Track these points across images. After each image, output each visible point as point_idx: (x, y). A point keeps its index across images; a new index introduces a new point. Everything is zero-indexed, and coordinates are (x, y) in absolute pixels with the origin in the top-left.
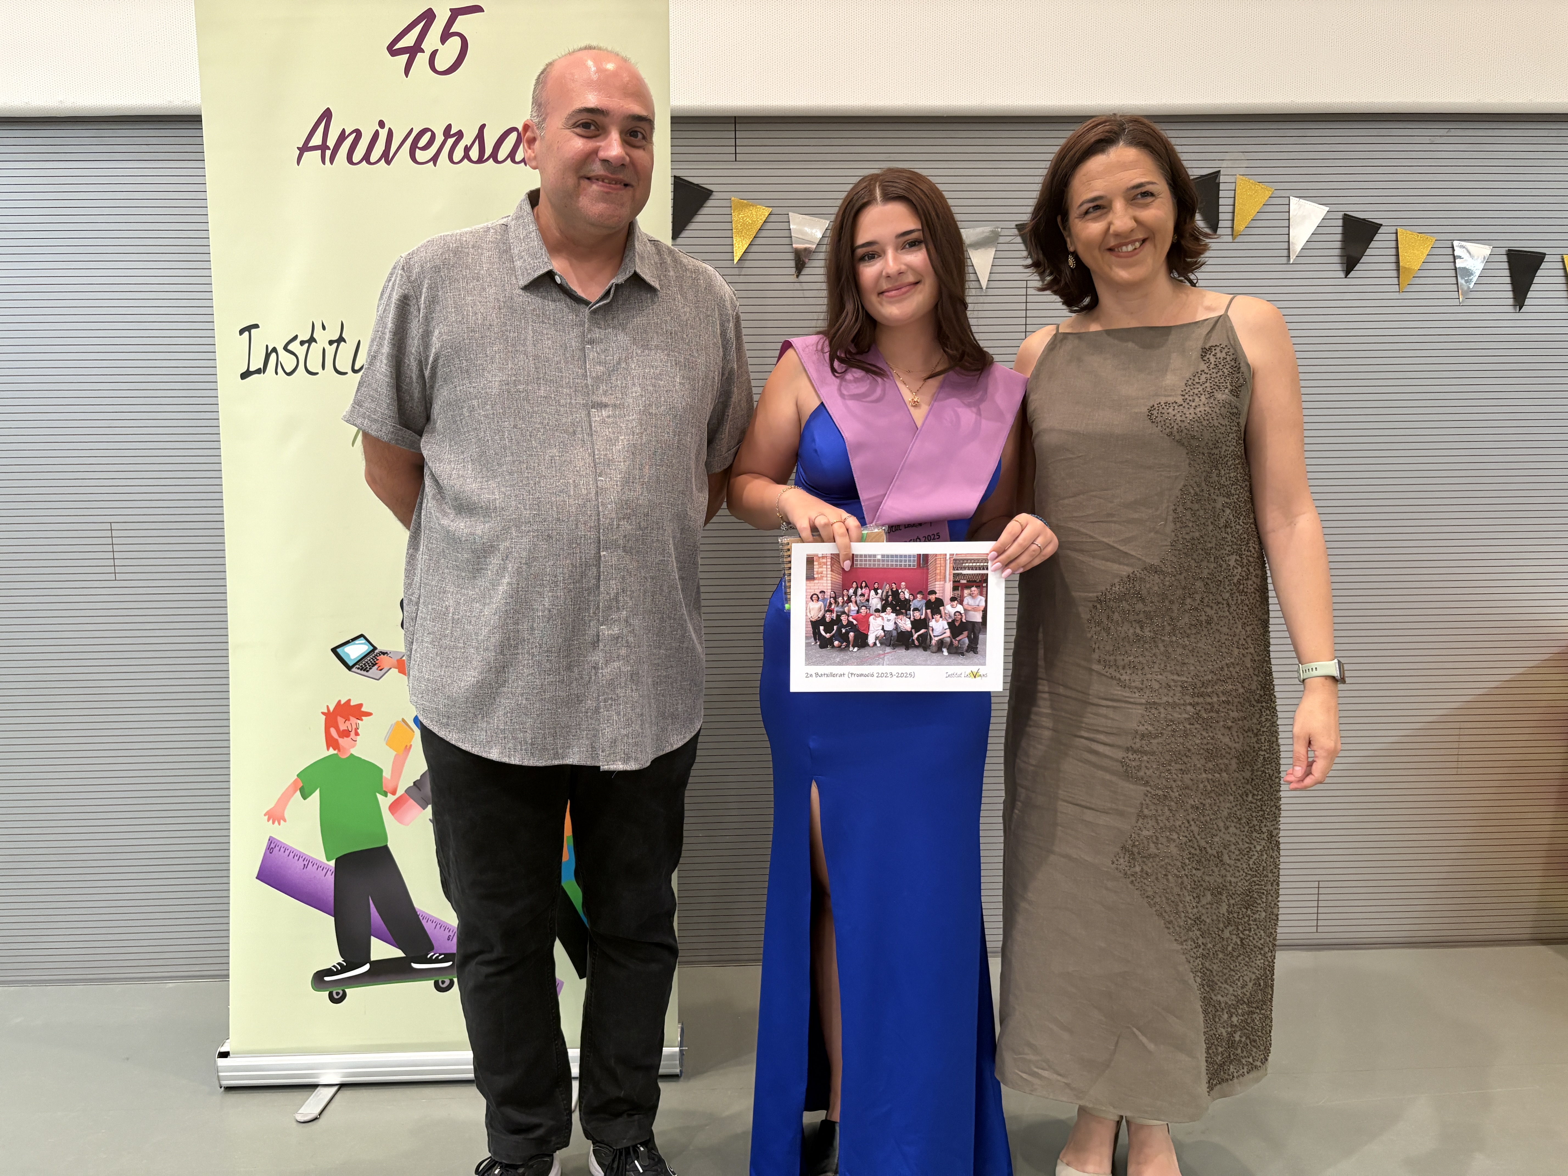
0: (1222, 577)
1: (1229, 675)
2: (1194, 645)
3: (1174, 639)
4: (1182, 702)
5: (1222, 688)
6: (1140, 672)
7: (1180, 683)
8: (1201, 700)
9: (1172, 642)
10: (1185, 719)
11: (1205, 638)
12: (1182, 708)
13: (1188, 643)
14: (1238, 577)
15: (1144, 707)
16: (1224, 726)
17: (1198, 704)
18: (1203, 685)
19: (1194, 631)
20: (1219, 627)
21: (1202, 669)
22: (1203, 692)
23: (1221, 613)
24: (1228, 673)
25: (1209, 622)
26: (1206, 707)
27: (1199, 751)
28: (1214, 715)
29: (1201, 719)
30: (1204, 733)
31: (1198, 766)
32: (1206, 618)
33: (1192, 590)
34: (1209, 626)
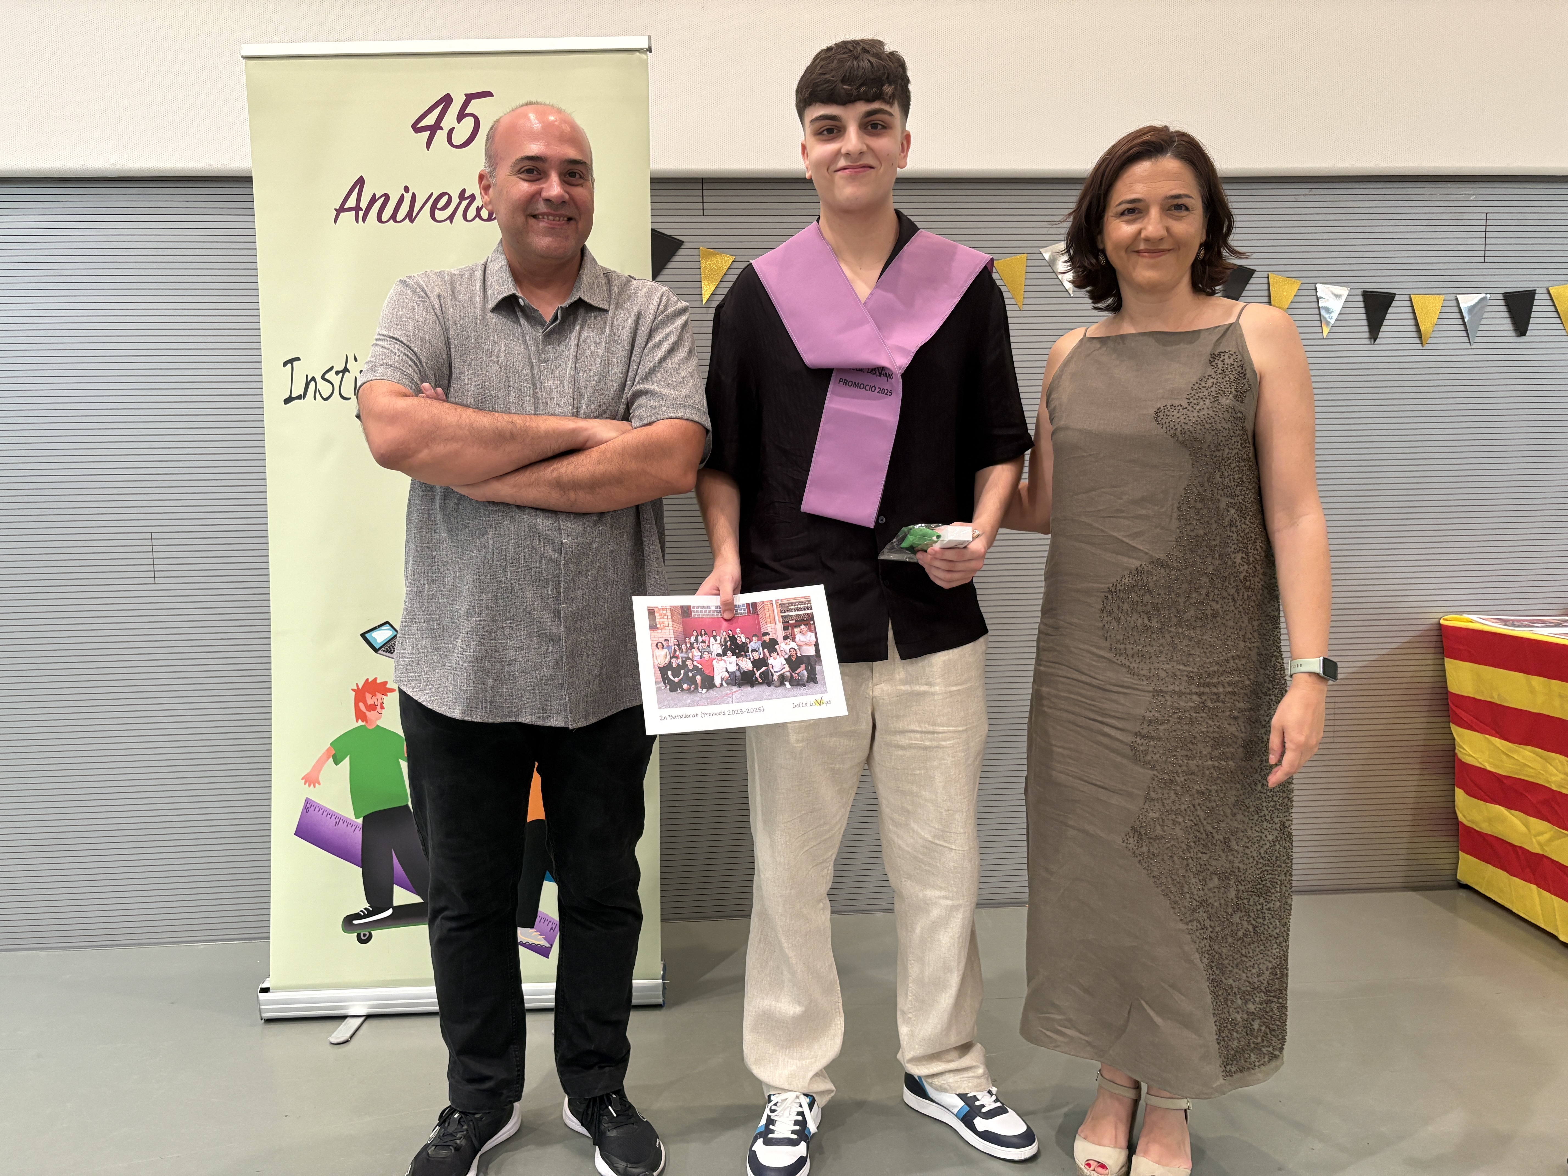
0: (1228, 574)
2: (1200, 637)
3: (1180, 630)
4: (1188, 691)
5: (1227, 679)
6: (1148, 661)
7: (1186, 673)
8: (1207, 690)
9: (1177, 633)
10: (1192, 708)
12: (1188, 697)
13: (1194, 635)
14: (1244, 574)
15: (1151, 694)
16: (1230, 716)
17: (1203, 693)
18: (1209, 676)
19: (1200, 624)
20: (1224, 621)
21: (1208, 660)
22: (1209, 682)
23: (1226, 608)
24: (1234, 665)
25: (1214, 616)
26: (1212, 697)
27: (1205, 738)
28: (1220, 705)
29: (1207, 709)
30: (1210, 722)
31: (1204, 753)
32: (1212, 612)
33: (1197, 585)
34: (1214, 620)
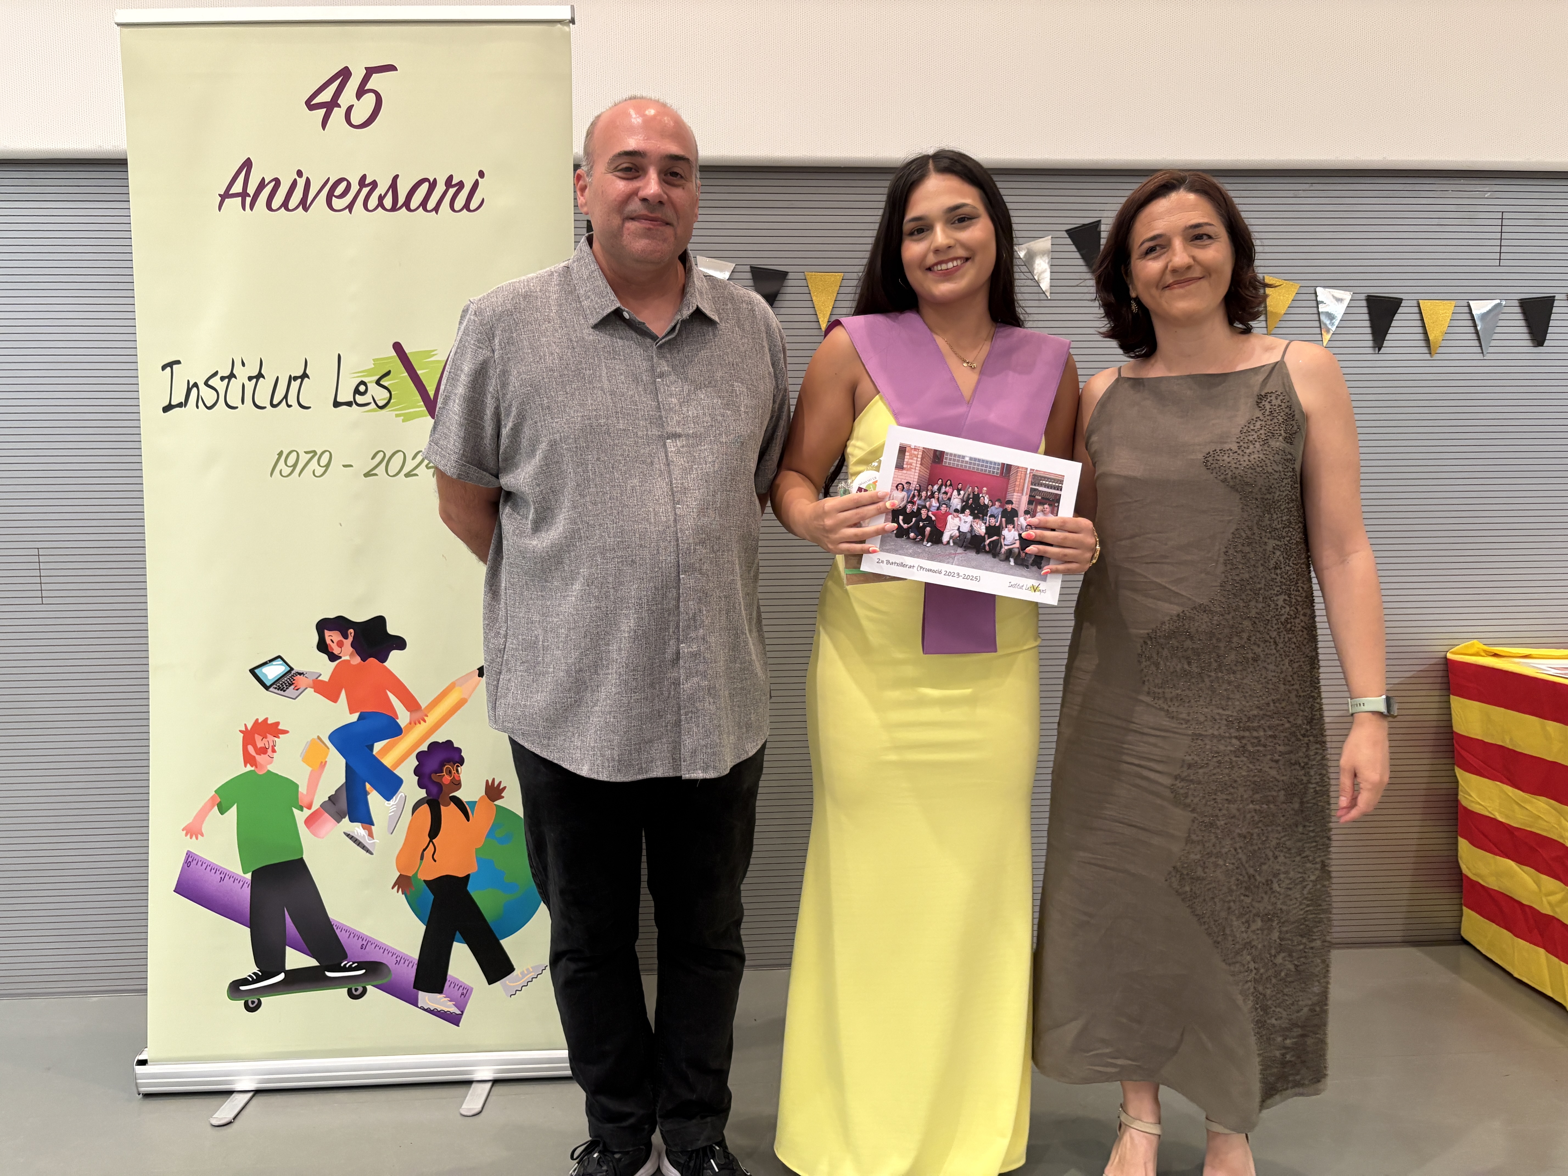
0: (1270, 616)
2: (1240, 681)
4: (1227, 735)
5: (1268, 723)
6: (1186, 705)
7: (1225, 717)
8: (1247, 733)
10: (1231, 751)
12: (1228, 741)
13: (1233, 679)
15: (1190, 738)
16: (1271, 760)
17: (1243, 737)
21: (1248, 704)
22: (1249, 726)
24: (1274, 708)
26: (1253, 741)
27: (1246, 783)
28: (1261, 748)
30: (1251, 766)
32: (1253, 655)
33: (1239, 629)
34: (1256, 664)
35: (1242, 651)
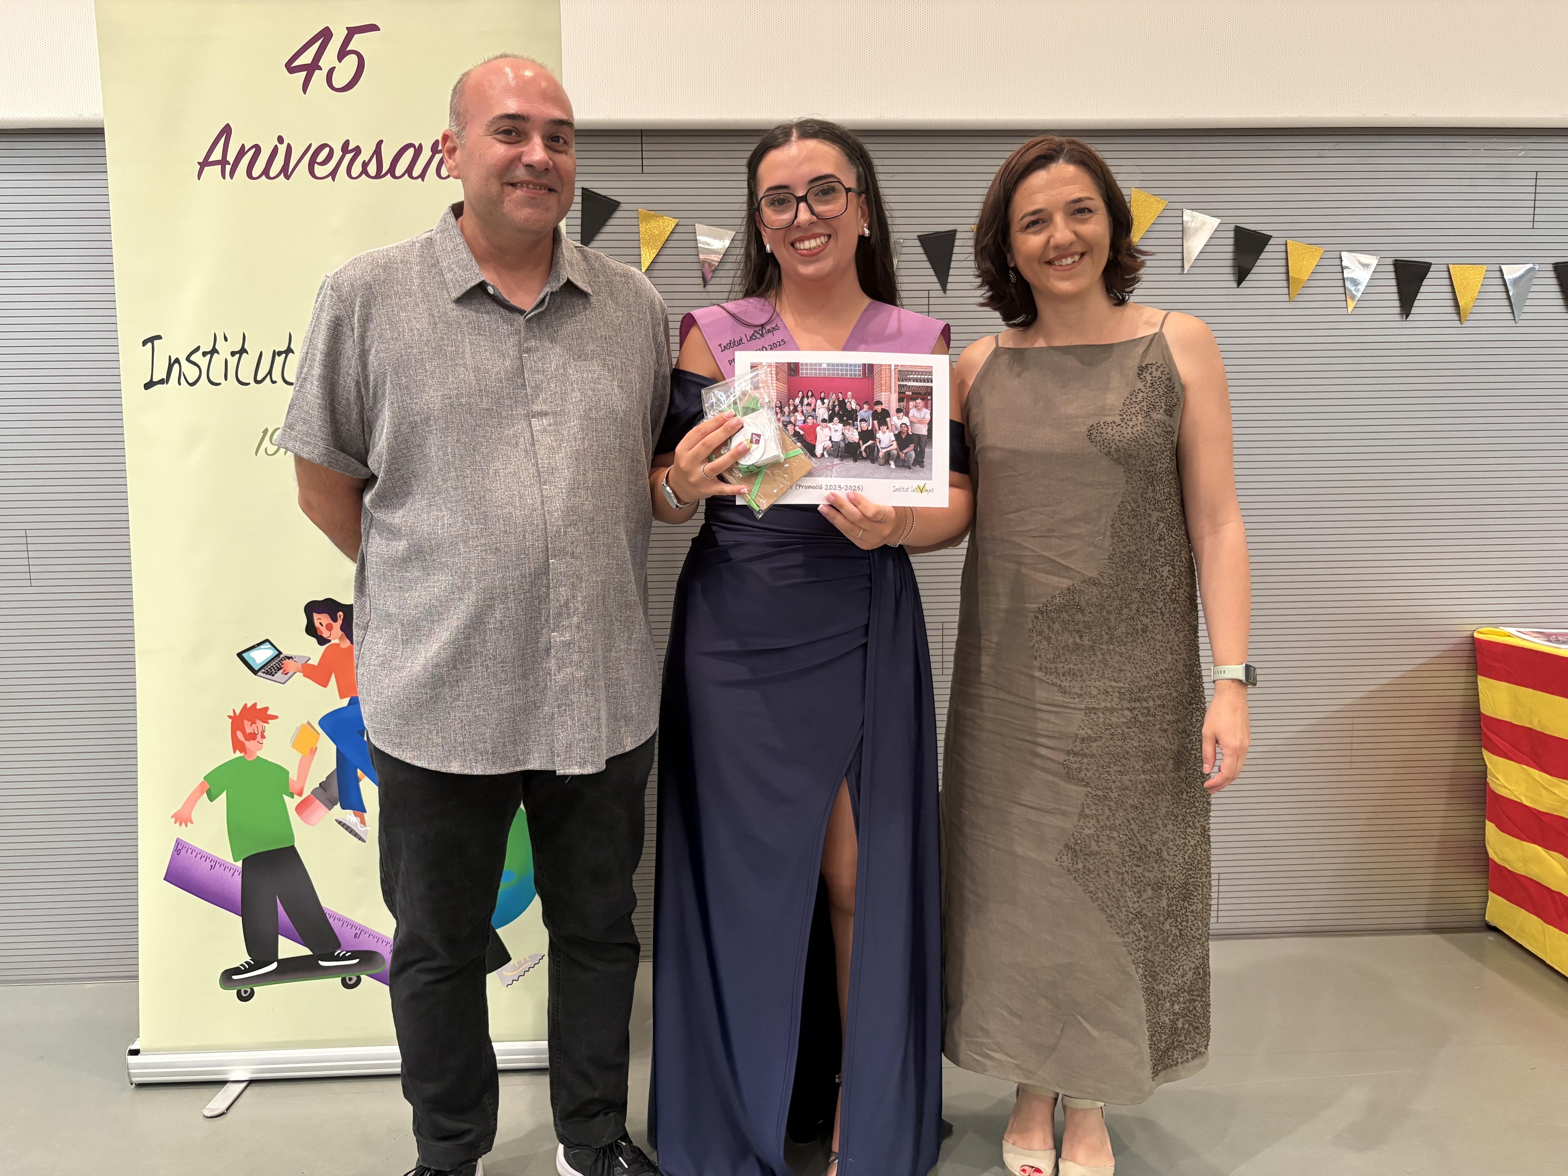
0: (1156, 587)
1: (1164, 680)
2: (1130, 652)
3: (1112, 647)
4: (1120, 706)
5: (1157, 693)
6: (1079, 679)
7: (1117, 689)
8: (1138, 704)
9: (1108, 650)
10: (1123, 723)
11: (1141, 645)
12: (1120, 712)
13: (1124, 650)
14: (1171, 586)
15: (1083, 712)
16: (1160, 729)
17: (1135, 708)
18: (1139, 690)
19: (1130, 640)
20: (1153, 635)
21: (1138, 675)
22: (1140, 697)
23: (1155, 622)
24: (1163, 678)
25: (1144, 631)
26: (1143, 711)
27: (1137, 753)
28: (1151, 718)
29: (1138, 723)
30: (1141, 736)
31: (1137, 767)
32: (1142, 627)
33: (1128, 601)
34: (1144, 635)
35: (1132, 623)
